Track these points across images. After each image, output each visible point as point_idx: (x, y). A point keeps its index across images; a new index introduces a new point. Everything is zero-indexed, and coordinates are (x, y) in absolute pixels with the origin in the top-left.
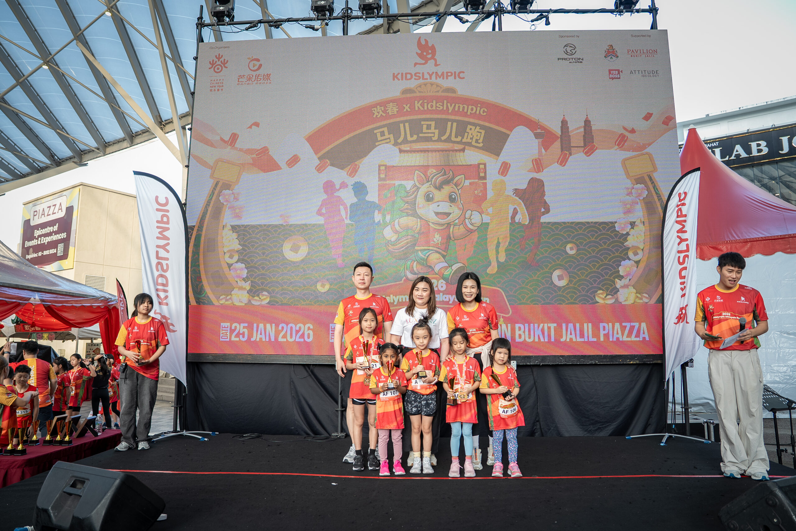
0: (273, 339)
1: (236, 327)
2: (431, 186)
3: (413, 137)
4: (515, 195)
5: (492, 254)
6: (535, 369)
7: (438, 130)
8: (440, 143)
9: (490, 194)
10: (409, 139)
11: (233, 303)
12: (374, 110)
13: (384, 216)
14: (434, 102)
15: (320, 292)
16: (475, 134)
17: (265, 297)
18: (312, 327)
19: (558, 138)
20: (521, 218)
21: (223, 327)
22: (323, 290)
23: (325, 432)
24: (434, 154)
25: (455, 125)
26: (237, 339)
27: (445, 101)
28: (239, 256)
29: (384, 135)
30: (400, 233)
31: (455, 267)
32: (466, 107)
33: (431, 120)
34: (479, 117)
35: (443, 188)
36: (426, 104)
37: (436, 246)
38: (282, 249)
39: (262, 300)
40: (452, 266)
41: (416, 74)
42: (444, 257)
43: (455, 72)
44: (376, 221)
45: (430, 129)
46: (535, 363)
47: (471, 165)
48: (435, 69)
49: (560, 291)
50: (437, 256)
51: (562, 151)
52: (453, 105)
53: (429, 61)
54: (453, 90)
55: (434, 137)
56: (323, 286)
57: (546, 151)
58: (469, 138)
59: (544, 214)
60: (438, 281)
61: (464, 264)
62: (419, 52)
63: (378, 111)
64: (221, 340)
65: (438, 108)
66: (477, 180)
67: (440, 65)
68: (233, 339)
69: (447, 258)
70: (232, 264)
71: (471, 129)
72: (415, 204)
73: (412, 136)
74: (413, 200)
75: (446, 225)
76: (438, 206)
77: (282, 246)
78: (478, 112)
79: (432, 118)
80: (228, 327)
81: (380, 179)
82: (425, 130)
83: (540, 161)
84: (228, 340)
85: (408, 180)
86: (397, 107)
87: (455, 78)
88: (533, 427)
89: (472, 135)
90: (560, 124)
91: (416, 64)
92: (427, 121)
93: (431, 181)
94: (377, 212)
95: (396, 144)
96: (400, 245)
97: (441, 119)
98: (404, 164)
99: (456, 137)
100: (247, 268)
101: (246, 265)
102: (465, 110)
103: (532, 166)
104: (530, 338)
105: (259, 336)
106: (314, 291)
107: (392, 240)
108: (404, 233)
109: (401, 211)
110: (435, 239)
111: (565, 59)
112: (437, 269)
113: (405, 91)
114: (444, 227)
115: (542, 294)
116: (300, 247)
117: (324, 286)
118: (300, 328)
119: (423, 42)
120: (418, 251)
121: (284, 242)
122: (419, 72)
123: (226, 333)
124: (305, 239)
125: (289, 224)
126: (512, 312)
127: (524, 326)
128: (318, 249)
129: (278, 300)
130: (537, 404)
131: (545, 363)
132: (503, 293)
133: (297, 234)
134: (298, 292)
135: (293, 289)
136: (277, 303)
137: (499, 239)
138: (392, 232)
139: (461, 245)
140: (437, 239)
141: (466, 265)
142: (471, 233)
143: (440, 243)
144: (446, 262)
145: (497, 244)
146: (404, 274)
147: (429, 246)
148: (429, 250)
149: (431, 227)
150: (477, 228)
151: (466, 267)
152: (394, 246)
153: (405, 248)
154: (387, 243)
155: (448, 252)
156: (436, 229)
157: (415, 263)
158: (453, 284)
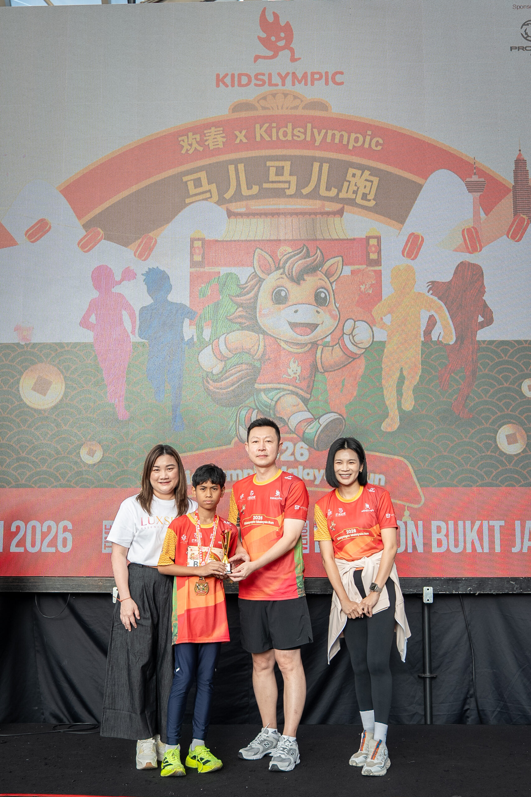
2: (284, 276)
3: (252, 188)
4: (431, 292)
5: (390, 397)
6: (467, 602)
7: (295, 177)
8: (299, 200)
9: (387, 290)
10: (244, 193)
12: (183, 141)
13: (200, 330)
14: (290, 125)
15: (85, 464)
16: (361, 183)
18: (70, 526)
19: (509, 190)
20: (442, 333)
22: (90, 460)
23: (90, 717)
24: (289, 219)
25: (326, 167)
27: (309, 126)
29: (202, 186)
30: (228, 359)
31: (325, 420)
32: (346, 136)
33: (284, 158)
34: (369, 153)
35: (304, 280)
36: (274, 131)
37: (291, 382)
38: (18, 388)
40: (319, 418)
41: (256, 76)
42: (305, 401)
43: (327, 73)
44: (186, 340)
45: (282, 175)
46: (466, 589)
47: (354, 239)
48: (290, 67)
49: (510, 462)
50: (294, 400)
51: (516, 213)
52: (323, 131)
53: (280, 53)
54: (323, 106)
55: (289, 188)
56: (91, 453)
57: (487, 214)
58: (351, 191)
59: (482, 325)
60: (295, 445)
61: (340, 415)
62: (263, 35)
63: (190, 142)
65: (295, 138)
66: (364, 267)
67: (300, 59)
69: (310, 404)
71: (354, 175)
72: (255, 308)
73: (249, 187)
74: (252, 300)
75: (310, 346)
76: (296, 312)
77: (18, 383)
78: (366, 146)
79: (285, 156)
81: (193, 264)
82: (272, 177)
83: (477, 233)
85: (243, 265)
86: (224, 135)
87: (327, 83)
88: (463, 706)
89: (356, 185)
90: (513, 167)
91: (257, 58)
92: (277, 160)
93: (284, 268)
94: (187, 321)
95: (221, 201)
96: (228, 380)
97: (302, 157)
98: (236, 238)
99: (328, 189)
102: (345, 142)
103: (461, 240)
104: (456, 546)
106: (76, 463)
107: (214, 372)
108: (234, 360)
109: (230, 320)
110: (290, 371)
111: (524, 48)
112: (293, 423)
113: (238, 107)
114: (306, 349)
115: (478, 468)
116: (50, 383)
117: (94, 454)
118: (49, 528)
119: (271, 19)
121: (21, 374)
122: (263, 72)
124: (59, 369)
125: (30, 343)
126: (425, 500)
127: (447, 524)
128: (83, 387)
129: (10, 479)
130: (471, 665)
131: (483, 591)
132: (410, 467)
133: (45, 359)
134: (46, 464)
135: (37, 458)
136: (9, 483)
137: (403, 369)
138: (215, 357)
139: (335, 380)
140: (293, 371)
141: (344, 417)
142: (356, 359)
143: (298, 378)
144: (309, 411)
145: (399, 379)
146: (235, 433)
147: (279, 383)
148: (279, 389)
149: (282, 348)
150: (364, 350)
151: (344, 419)
152: (218, 382)
153: (236, 386)
154: (205, 378)
155: (313, 393)
156: (290, 353)
157: (253, 413)
158: (322, 451)
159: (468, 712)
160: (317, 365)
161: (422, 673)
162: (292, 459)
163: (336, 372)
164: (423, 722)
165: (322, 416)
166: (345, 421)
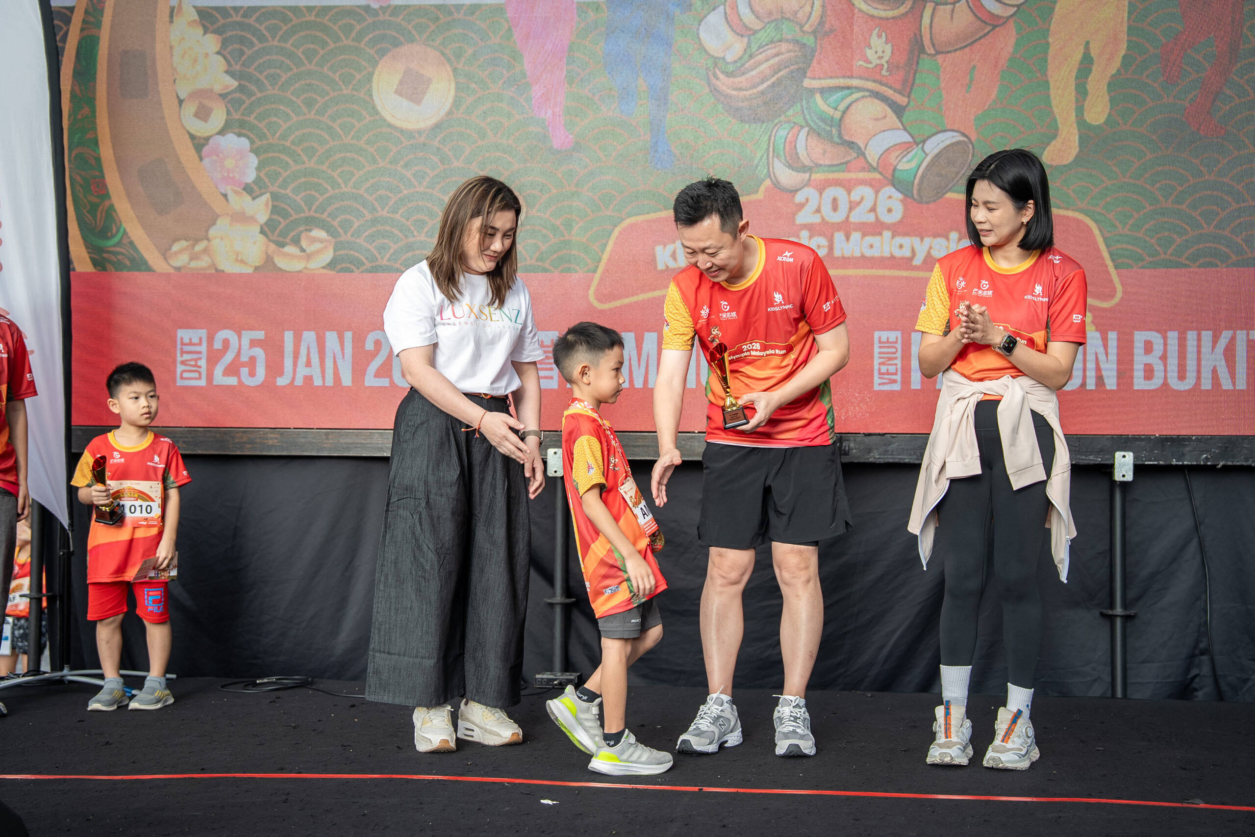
0: (347, 380)
1: (226, 343)
5: (1062, 99)
6: (1198, 483)
11: (214, 265)
17: (318, 246)
21: (186, 341)
26: (232, 381)
28: (228, 113)
30: (755, 32)
31: (936, 144)
37: (873, 74)
38: (370, 90)
39: (309, 257)
40: (924, 142)
42: (899, 110)
46: (1198, 459)
50: (877, 108)
60: (877, 192)
61: (964, 135)
64: (180, 383)
68: (220, 378)
69: (908, 116)
70: (207, 139)
75: (909, 3)
77: (370, 80)
80: (200, 344)
84: (202, 383)
88: (1188, 670)
96: (753, 73)
100: (256, 151)
101: (252, 142)
104: (1182, 377)
105: (302, 371)
107: (729, 58)
108: (767, 35)
110: (870, 53)
112: (873, 153)
114: (903, 9)
115: (1233, 231)
116: (429, 81)
120: (811, 91)
121: (375, 63)
123: (196, 360)
124: (443, 54)
125: (389, 6)
126: (1124, 292)
127: (1165, 338)
128: (488, 88)
129: (361, 257)
130: (1203, 597)
131: (1232, 462)
132: (1096, 232)
133: (417, 37)
134: (426, 230)
135: (408, 219)
136: (359, 264)
137: (1091, 45)
138: (730, 30)
139: (956, 69)
140: (876, 52)
141: (973, 139)
142: (995, 27)
143: (886, 66)
144: (905, 129)
145: (1080, 65)
146: (765, 171)
147: (849, 77)
148: (848, 88)
149: (856, 11)
150: (1015, 9)
151: (972, 143)
152: (735, 77)
153: (769, 83)
154: (711, 69)
155: (913, 95)
156: (873, 17)
157: (801, 134)
158: (927, 203)
159: (1197, 680)
160: (922, 40)
161: (1107, 609)
162: (871, 218)
163: (958, 53)
164: (1109, 694)
165: (930, 137)
166: (973, 147)
